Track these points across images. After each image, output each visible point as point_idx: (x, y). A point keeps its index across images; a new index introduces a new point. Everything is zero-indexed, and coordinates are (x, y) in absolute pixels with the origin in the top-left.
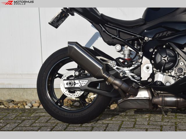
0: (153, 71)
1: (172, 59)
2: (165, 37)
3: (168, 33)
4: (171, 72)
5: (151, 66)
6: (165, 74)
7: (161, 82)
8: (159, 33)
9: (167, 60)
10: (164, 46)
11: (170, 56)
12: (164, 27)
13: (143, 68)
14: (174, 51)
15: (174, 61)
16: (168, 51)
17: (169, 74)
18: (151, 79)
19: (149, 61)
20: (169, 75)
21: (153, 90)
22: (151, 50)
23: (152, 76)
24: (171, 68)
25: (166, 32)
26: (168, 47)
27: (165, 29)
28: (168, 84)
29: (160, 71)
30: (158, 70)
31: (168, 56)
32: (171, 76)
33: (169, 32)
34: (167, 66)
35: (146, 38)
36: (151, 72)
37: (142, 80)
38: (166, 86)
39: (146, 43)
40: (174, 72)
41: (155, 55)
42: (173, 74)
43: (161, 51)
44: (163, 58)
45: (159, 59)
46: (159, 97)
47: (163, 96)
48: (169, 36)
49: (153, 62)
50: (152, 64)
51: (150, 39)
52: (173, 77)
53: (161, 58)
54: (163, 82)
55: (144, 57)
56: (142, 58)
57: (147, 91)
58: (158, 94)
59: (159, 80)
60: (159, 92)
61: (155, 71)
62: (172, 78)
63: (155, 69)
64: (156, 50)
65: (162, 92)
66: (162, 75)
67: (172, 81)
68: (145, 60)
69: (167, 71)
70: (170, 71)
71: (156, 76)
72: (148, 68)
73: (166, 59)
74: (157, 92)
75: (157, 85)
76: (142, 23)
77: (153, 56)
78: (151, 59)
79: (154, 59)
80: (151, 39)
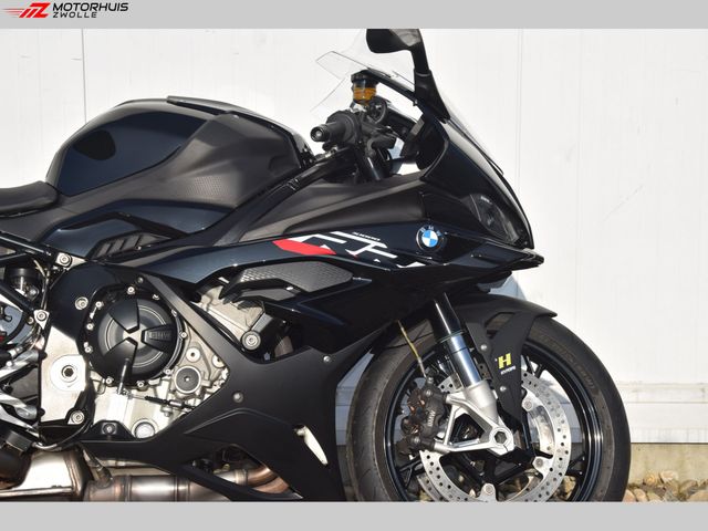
0: (90, 381)
1: (160, 335)
2: (133, 254)
3: (143, 242)
4: (155, 386)
5: (79, 364)
6: (134, 392)
7: (120, 427)
8: (112, 240)
9: (142, 340)
10: (131, 290)
11: (151, 327)
12: (133, 220)
13: (51, 372)
14: (164, 306)
15: (168, 343)
16: (145, 309)
17: (150, 393)
18: (81, 415)
19: (71, 343)
20: (148, 398)
21: (87, 458)
22: (81, 304)
23: (87, 401)
24: (155, 372)
25: (137, 238)
26: (146, 293)
27: (132, 228)
28: (144, 433)
29: (115, 384)
30: (109, 380)
31: (143, 327)
32: (155, 400)
33: (148, 239)
34: (142, 363)
35: (62, 258)
36: (80, 385)
37: (45, 419)
38: (136, 439)
39: (60, 276)
40: (165, 384)
41: (98, 320)
42: (162, 392)
43: (117, 301)
44: (126, 335)
45: (109, 335)
46: (111, 484)
47: (124, 476)
48: (146, 252)
49: (88, 349)
50: (87, 357)
51: (77, 261)
52: (164, 403)
53: (119, 335)
54: (127, 424)
55: (54, 330)
56: (45, 333)
57: (66, 459)
58: (106, 470)
59: (110, 418)
60: (112, 462)
61: (96, 385)
62: (158, 406)
63: (95, 376)
64: (99, 305)
65: (122, 464)
66: (125, 398)
67: (161, 421)
68: (59, 342)
69: (140, 384)
70: (151, 382)
71: (100, 401)
72: (69, 372)
73: (136, 336)
74: (104, 463)
75: (105, 437)
76: (47, 201)
77: (90, 327)
78: (80, 336)
79: (93, 338)
80: (82, 261)
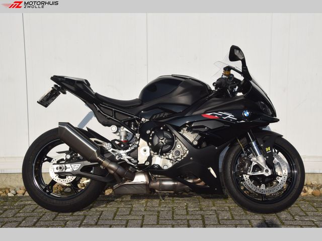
0: (151, 153)
1: (170, 141)
2: (162, 118)
3: (165, 115)
4: (168, 155)
5: (148, 149)
6: (163, 156)
7: (159, 166)
8: (156, 114)
9: (165, 142)
10: (162, 128)
11: (167, 138)
12: (162, 109)
13: (140, 151)
14: (171, 133)
15: (172, 143)
16: (165, 133)
17: (167, 157)
18: (149, 163)
19: (146, 143)
20: (166, 158)
21: (150, 174)
22: (148, 132)
23: (150, 159)
24: (168, 151)
25: (163, 114)
26: (166, 129)
27: (162, 111)
28: (165, 168)
29: (157, 154)
30: (156, 153)
31: (165, 139)
32: (168, 159)
33: (166, 114)
34: (165, 149)
35: (143, 119)
36: (148, 154)
37: (139, 163)
38: (163, 169)
39: (143, 124)
40: (171, 154)
41: (153, 137)
42: (170, 157)
43: (159, 133)
44: (160, 141)
45: (156, 141)
46: (156, 182)
47: (160, 180)
48: (166, 118)
49: (150, 145)
50: (150, 147)
51: (147, 120)
52: (171, 160)
53: (158, 141)
54: (161, 166)
55: (141, 139)
56: (139, 140)
57: (145, 175)
58: (155, 178)
59: (156, 163)
60: (157, 176)
62: (169, 161)
63: (152, 152)
64: (153, 132)
65: (159, 176)
66: (160, 158)
67: (170, 165)
68: (142, 142)
69: (164, 154)
70: (167, 154)
71: (153, 159)
72: (145, 151)
73: (163, 141)
74: (154, 176)
75: (155, 169)
76: (139, 104)
77: (151, 138)
78: (148, 141)
79: (152, 141)
80: (148, 120)
